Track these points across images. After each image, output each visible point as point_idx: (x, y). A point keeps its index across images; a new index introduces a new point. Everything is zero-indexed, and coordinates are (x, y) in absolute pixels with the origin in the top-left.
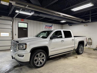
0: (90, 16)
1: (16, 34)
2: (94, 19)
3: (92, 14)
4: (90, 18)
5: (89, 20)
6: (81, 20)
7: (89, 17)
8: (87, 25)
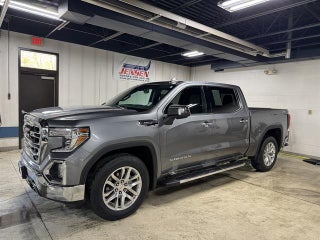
0: (290, 37)
1: (9, 95)
2: (302, 48)
4: (289, 45)
5: (285, 50)
6: (255, 50)
7: (286, 38)
8: (275, 72)
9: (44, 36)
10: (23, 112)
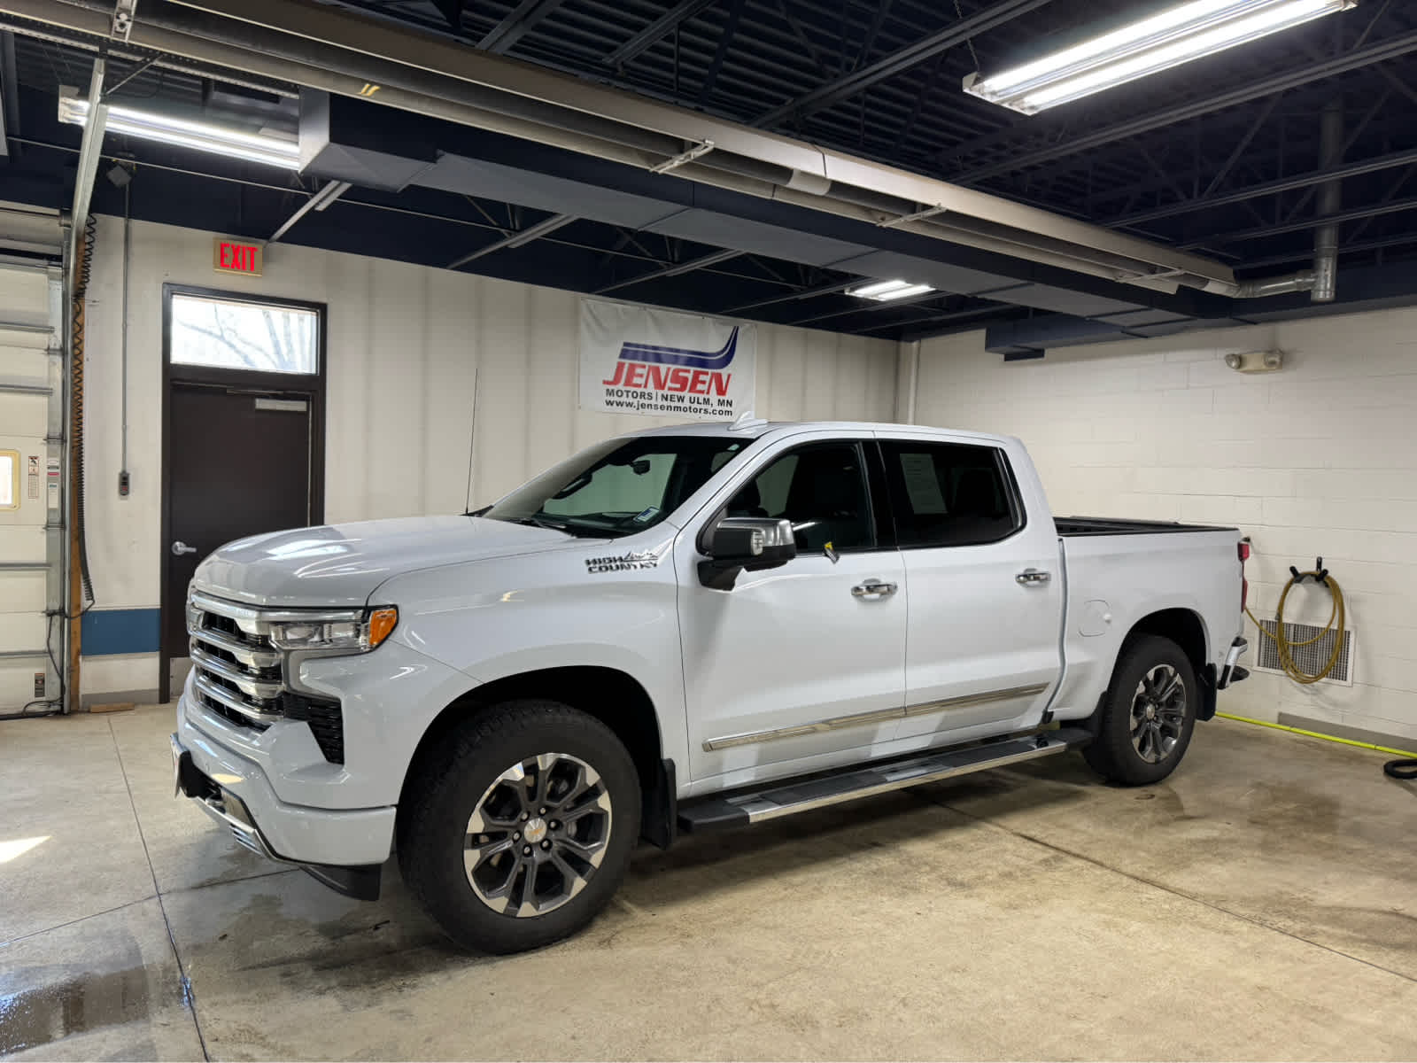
0: (1329, 202)
3: (1351, 157)
4: (1327, 240)
8: (1279, 359)
9: (266, 234)
10: (180, 547)
